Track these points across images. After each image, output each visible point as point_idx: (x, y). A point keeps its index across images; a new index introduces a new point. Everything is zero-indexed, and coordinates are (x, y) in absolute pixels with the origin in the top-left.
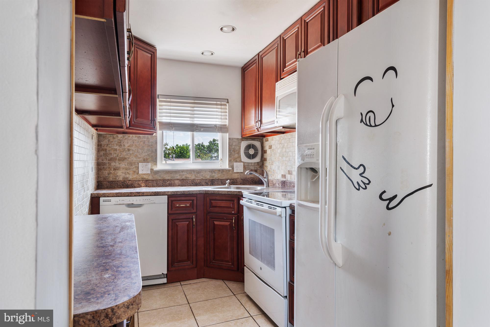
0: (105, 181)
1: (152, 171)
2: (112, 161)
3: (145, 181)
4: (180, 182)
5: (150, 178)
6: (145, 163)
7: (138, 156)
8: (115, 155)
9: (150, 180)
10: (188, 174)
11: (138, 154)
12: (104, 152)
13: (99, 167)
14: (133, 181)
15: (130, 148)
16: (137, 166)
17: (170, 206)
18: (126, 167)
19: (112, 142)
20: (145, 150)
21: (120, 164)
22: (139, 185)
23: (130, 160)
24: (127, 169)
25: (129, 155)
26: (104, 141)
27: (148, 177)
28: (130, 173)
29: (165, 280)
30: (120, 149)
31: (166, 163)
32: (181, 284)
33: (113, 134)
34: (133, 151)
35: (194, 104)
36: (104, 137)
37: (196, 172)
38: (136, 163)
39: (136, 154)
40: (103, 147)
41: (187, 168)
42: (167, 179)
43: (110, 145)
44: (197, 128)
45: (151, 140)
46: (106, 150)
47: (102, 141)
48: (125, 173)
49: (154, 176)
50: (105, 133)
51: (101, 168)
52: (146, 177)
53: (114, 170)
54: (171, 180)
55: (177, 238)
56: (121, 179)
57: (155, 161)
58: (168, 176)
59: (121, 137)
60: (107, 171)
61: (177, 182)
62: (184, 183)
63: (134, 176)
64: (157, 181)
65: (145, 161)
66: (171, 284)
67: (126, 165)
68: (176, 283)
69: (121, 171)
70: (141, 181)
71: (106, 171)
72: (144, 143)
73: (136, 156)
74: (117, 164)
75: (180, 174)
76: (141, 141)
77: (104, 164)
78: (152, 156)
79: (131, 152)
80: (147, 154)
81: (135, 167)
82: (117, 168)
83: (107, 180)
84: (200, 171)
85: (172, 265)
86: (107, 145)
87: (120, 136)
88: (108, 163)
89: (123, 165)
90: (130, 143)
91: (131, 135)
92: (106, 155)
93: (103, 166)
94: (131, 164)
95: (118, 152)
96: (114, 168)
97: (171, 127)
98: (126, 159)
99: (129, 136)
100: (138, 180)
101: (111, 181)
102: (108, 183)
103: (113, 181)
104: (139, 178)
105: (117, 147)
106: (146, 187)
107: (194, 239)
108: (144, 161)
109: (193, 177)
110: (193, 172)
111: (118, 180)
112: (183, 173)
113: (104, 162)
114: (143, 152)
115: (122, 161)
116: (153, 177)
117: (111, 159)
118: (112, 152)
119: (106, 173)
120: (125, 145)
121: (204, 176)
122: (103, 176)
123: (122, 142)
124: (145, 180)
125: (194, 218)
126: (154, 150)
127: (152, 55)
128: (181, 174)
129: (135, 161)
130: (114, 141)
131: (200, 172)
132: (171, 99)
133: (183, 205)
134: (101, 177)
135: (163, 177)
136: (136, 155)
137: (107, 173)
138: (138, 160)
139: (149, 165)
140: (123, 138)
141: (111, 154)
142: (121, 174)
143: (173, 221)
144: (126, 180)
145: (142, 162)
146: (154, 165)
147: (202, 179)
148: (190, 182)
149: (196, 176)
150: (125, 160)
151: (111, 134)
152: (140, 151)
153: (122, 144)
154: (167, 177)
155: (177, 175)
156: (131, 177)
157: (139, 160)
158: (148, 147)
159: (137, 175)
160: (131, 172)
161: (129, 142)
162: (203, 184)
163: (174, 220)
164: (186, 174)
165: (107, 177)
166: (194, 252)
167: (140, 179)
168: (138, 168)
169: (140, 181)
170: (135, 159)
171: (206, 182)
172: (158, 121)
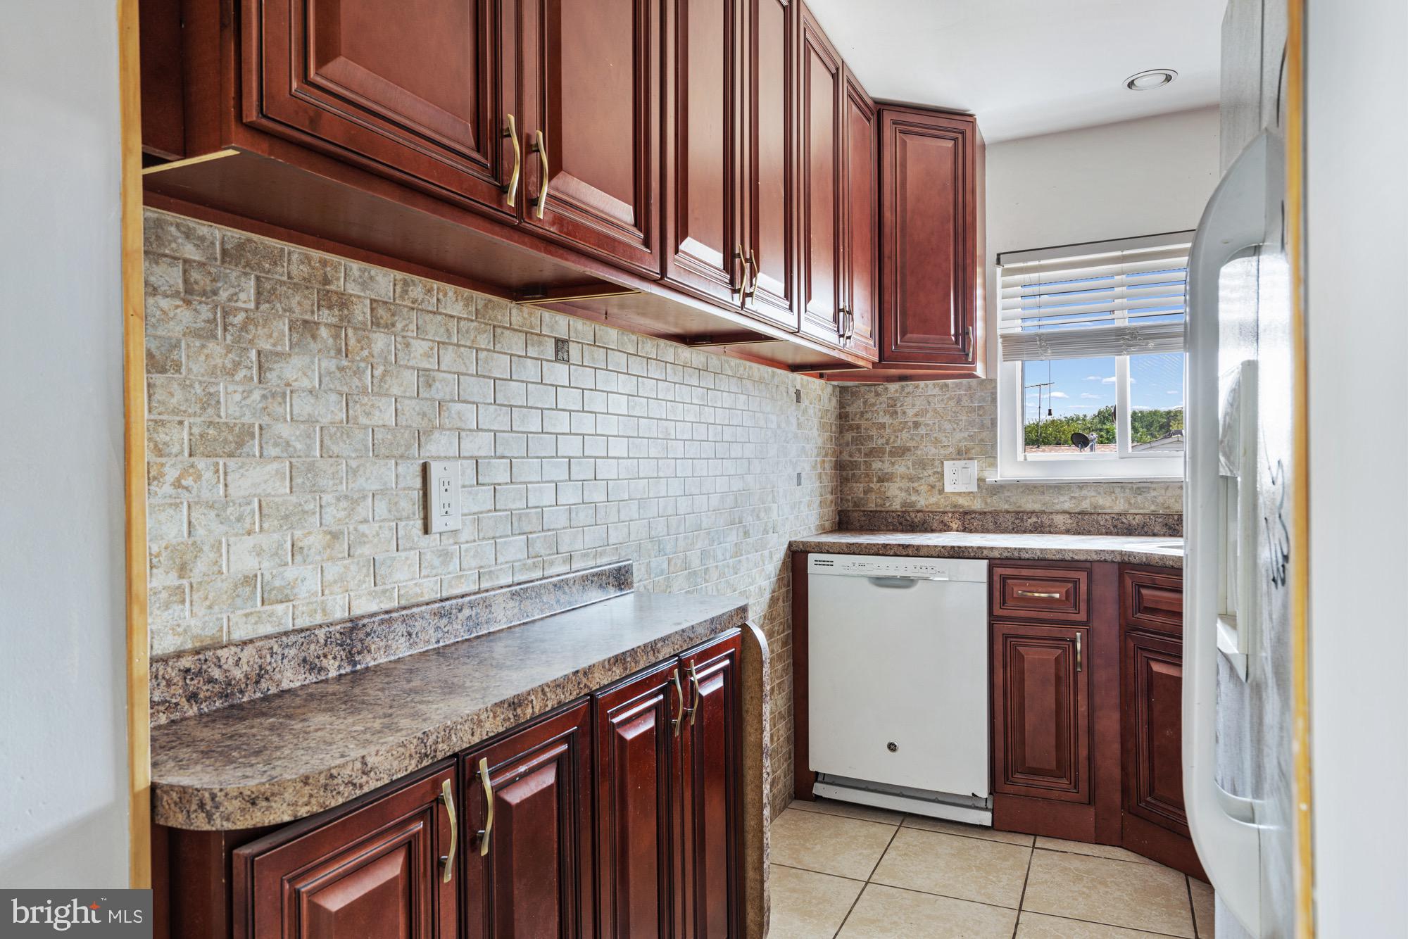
0: (856, 511)
1: (981, 484)
2: (874, 457)
3: (961, 513)
4: (1070, 521)
5: (977, 505)
6: (963, 462)
7: (940, 442)
8: (881, 441)
9: (975, 512)
10: (1099, 493)
11: (941, 436)
12: (854, 434)
13: (844, 473)
14: (929, 512)
15: (919, 419)
16: (939, 470)
17: (997, 594)
18: (910, 474)
19: (874, 405)
20: (962, 424)
21: (893, 464)
22: (945, 525)
23: (919, 452)
24: (911, 479)
25: (917, 439)
26: (853, 403)
27: (970, 503)
28: (919, 489)
29: (985, 818)
30: (894, 422)
31: (1025, 459)
32: (1034, 843)
33: (875, 385)
34: (928, 428)
35: (1122, 263)
36: (853, 394)
37: (1132, 487)
38: (937, 463)
39: (935, 435)
40: (852, 420)
41: (1100, 475)
42: (1028, 510)
43: (869, 415)
44: (1131, 342)
45: (979, 394)
46: (858, 427)
47: (849, 405)
48: (907, 491)
49: (989, 501)
50: (856, 383)
51: (848, 475)
52: (965, 503)
53: (878, 482)
54: (1043, 512)
55: (1022, 697)
56: (897, 506)
57: (989, 453)
58: (1033, 502)
59: (896, 391)
60: (862, 485)
61: (1059, 520)
62: (1083, 523)
63: (933, 500)
64: (995, 513)
65: (962, 454)
66: (1005, 833)
67: (909, 468)
68: (1022, 836)
69: (897, 485)
70: (950, 515)
71: (858, 484)
72: (959, 401)
73: (937, 441)
74: (887, 464)
75: (1072, 495)
76: (950, 399)
77: (854, 465)
78: (982, 440)
79: (922, 430)
80: (966, 435)
81: (935, 473)
82: (887, 476)
83: (863, 509)
84: (1149, 485)
85: (1006, 779)
86: (862, 413)
87: (893, 387)
88: (865, 461)
89: (901, 467)
90: (920, 404)
91: (922, 383)
92: (858, 441)
93: (852, 470)
94: (922, 464)
95: (888, 431)
96: (879, 477)
97: (1041, 347)
98: (908, 450)
99: (917, 387)
100: (941, 510)
101: (871, 511)
102: (865, 516)
103: (876, 511)
104: (946, 506)
105: (886, 419)
106: (964, 531)
107: (1083, 709)
108: (958, 457)
109: (1120, 506)
110: (1117, 490)
111: (890, 509)
112: (1084, 492)
113: (855, 461)
114: (954, 429)
115: (900, 457)
116: (986, 503)
117: (871, 453)
118: (874, 432)
119: (859, 488)
120: (907, 411)
121: (1163, 504)
122: (852, 498)
123: (898, 405)
124: (961, 510)
125: (1079, 640)
126: (988, 422)
127: (956, 140)
128: (1077, 495)
129: (933, 455)
130: (878, 402)
131: (1146, 487)
132: (1039, 259)
133: (1043, 595)
134: (847, 500)
135: (1015, 504)
136: (936, 438)
137: (861, 489)
138: (942, 452)
139: (974, 467)
140: (901, 393)
141: (871, 438)
142: (897, 492)
143: (1006, 640)
144: (911, 509)
145: (954, 460)
146: (989, 467)
147: (1154, 514)
148: (1106, 520)
149: (1130, 503)
150: (908, 454)
151: (871, 385)
152: (947, 426)
153: (899, 410)
154: (1029, 504)
155: (1062, 499)
156: (924, 501)
157: (946, 452)
158: (970, 412)
159: (939, 497)
160: (924, 488)
161: (918, 403)
162: (1155, 531)
163: (1013, 637)
164: (1093, 494)
165: (862, 499)
166: (1083, 753)
167: (948, 509)
168: (941, 475)
169: (946, 512)
170: (934, 451)
171: (1166, 524)
172: (999, 332)
